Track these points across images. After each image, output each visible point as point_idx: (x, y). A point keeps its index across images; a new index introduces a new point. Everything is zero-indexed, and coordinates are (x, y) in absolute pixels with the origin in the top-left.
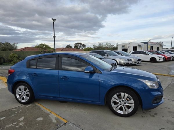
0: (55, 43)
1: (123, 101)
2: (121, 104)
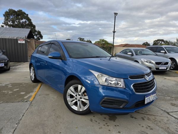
0: (114, 38)
1: (79, 95)
2: (76, 99)
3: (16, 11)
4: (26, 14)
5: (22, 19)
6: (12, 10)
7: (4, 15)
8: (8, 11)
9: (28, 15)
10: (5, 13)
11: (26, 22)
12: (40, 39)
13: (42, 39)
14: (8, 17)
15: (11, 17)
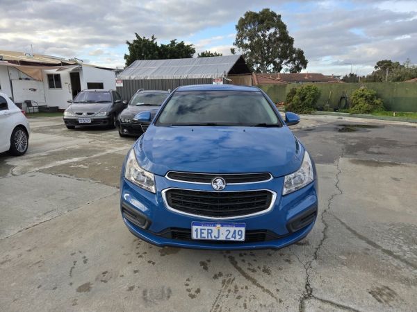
3: (258, 12)
4: (276, 17)
5: (268, 29)
6: (251, 13)
7: (237, 27)
8: (244, 17)
9: (280, 16)
10: (239, 22)
11: (275, 33)
12: (301, 69)
13: (305, 67)
14: (243, 30)
15: (249, 28)
